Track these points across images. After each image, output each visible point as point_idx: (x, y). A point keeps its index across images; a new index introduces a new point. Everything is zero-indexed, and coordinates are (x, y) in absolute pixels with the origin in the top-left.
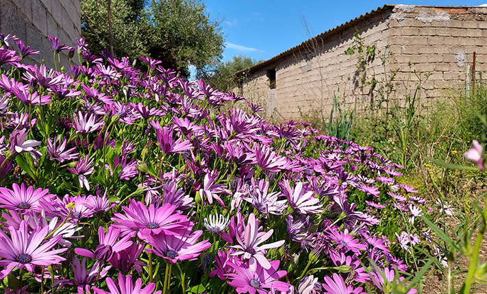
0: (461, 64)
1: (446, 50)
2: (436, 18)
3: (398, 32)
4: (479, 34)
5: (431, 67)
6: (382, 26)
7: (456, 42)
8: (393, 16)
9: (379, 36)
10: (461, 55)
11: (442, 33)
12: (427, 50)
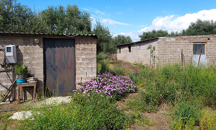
0: (178, 52)
1: (174, 48)
2: (171, 40)
3: (160, 44)
4: (184, 43)
5: (170, 53)
6: (156, 42)
7: (177, 46)
8: (159, 40)
9: (156, 44)
10: (179, 49)
11: (173, 44)
12: (169, 49)
